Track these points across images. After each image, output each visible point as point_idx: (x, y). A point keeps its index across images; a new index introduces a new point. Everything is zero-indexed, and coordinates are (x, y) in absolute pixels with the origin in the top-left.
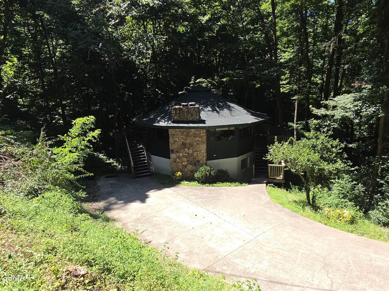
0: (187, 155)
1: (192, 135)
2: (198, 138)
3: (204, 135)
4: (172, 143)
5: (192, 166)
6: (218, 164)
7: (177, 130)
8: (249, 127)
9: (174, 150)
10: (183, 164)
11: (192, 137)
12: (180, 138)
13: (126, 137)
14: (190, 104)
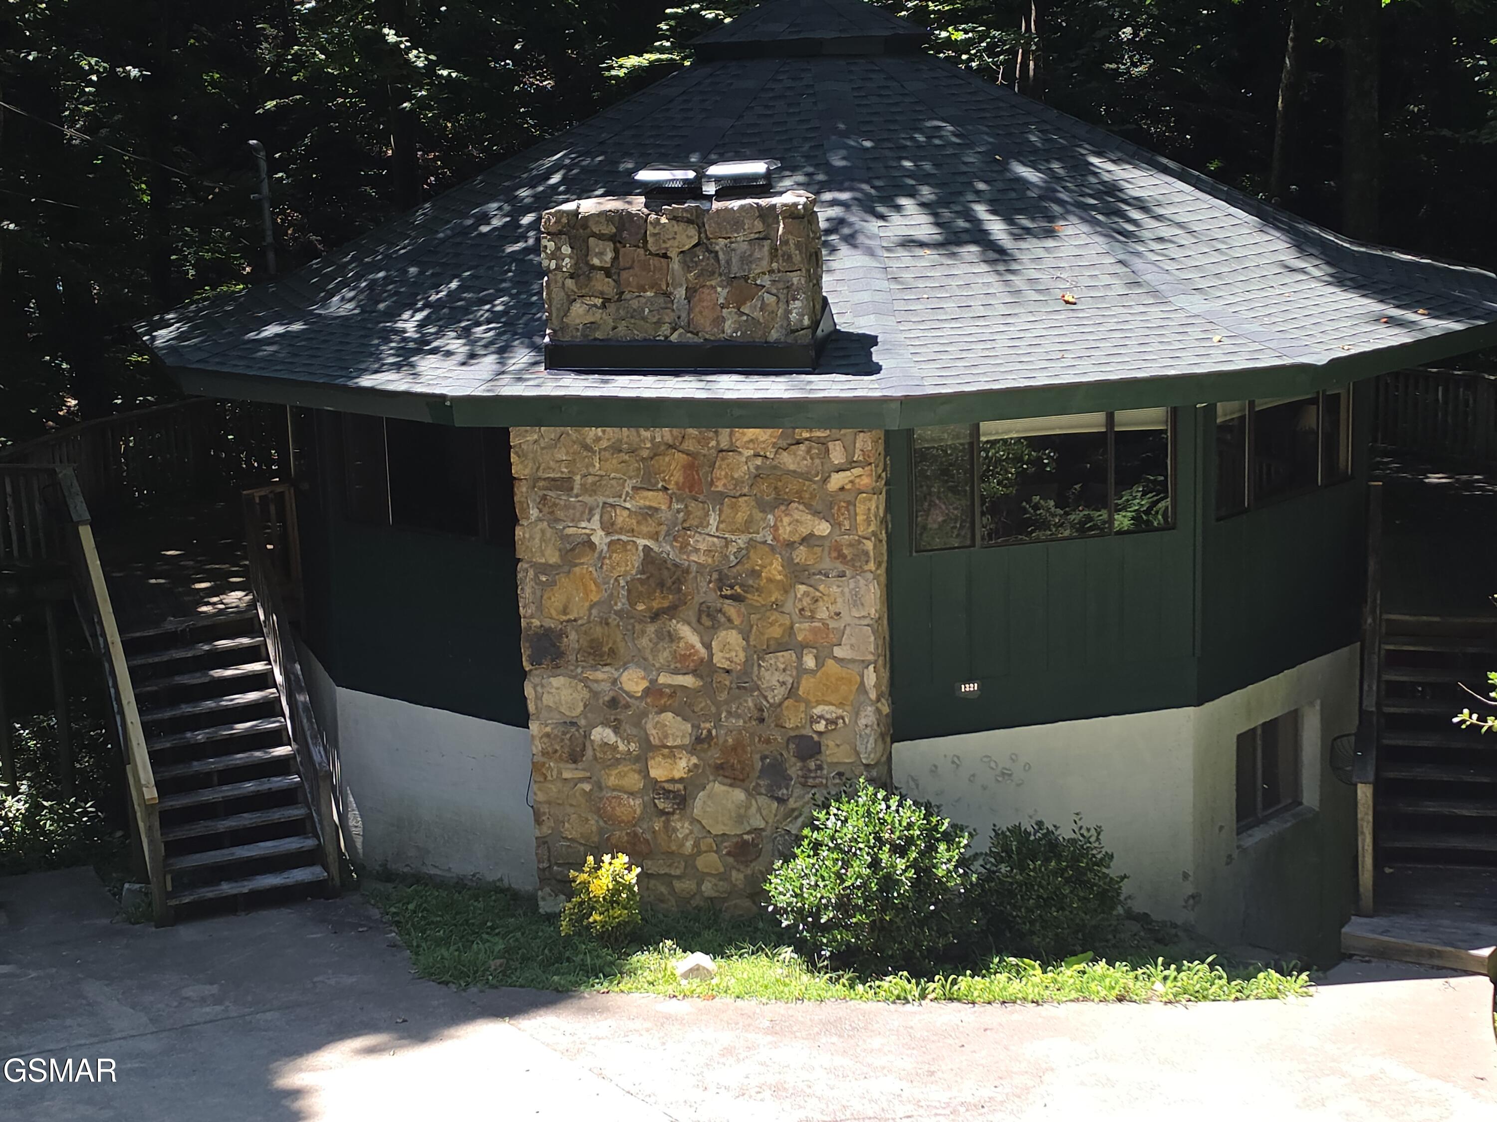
0: (688, 681)
1: (738, 483)
2: (798, 512)
3: (866, 481)
4: (544, 568)
5: (739, 795)
6: (1006, 774)
7: (592, 433)
8: (1314, 401)
9: (562, 634)
10: (653, 773)
11: (745, 509)
12: (621, 518)
13: (79, 508)
14: (718, 179)
